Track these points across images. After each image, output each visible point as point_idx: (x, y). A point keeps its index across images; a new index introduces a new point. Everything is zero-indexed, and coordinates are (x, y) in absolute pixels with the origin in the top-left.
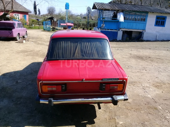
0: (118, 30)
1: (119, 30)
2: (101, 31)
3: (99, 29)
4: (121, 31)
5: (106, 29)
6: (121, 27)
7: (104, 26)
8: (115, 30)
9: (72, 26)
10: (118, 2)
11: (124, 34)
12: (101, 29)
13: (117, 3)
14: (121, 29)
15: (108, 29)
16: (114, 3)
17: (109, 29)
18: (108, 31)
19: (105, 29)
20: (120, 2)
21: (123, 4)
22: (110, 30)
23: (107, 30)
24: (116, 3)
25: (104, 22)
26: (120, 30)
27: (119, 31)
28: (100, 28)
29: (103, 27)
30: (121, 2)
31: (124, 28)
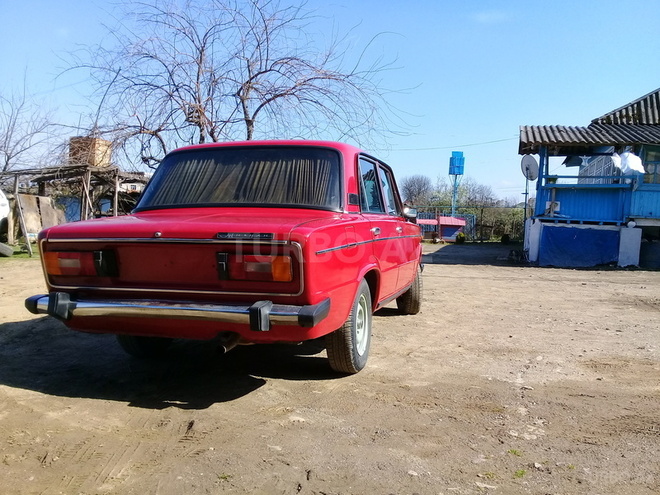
0: (622, 224)
1: (625, 225)
2: (545, 227)
3: (537, 220)
4: (636, 227)
5: (565, 222)
6: (634, 210)
7: (558, 209)
8: (605, 224)
9: (460, 226)
10: (624, 120)
11: (650, 240)
12: (542, 221)
13: (622, 123)
14: (632, 220)
15: (572, 222)
16: (610, 124)
17: (578, 222)
18: (573, 228)
19: (560, 222)
20: (635, 121)
21: (649, 125)
22: (585, 223)
23: (570, 226)
24: (617, 124)
25: (554, 193)
26: (631, 224)
27: (624, 231)
28: (538, 216)
29: (552, 214)
30: (641, 120)
31: (650, 216)
